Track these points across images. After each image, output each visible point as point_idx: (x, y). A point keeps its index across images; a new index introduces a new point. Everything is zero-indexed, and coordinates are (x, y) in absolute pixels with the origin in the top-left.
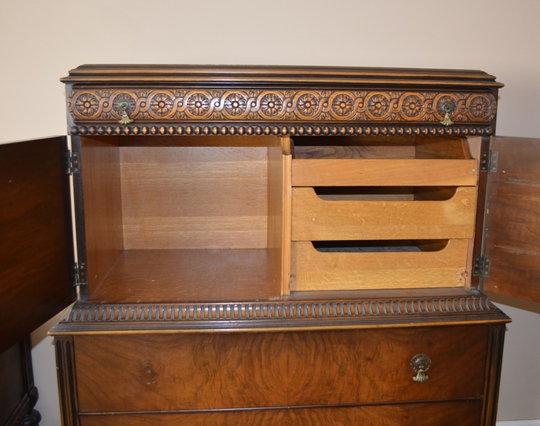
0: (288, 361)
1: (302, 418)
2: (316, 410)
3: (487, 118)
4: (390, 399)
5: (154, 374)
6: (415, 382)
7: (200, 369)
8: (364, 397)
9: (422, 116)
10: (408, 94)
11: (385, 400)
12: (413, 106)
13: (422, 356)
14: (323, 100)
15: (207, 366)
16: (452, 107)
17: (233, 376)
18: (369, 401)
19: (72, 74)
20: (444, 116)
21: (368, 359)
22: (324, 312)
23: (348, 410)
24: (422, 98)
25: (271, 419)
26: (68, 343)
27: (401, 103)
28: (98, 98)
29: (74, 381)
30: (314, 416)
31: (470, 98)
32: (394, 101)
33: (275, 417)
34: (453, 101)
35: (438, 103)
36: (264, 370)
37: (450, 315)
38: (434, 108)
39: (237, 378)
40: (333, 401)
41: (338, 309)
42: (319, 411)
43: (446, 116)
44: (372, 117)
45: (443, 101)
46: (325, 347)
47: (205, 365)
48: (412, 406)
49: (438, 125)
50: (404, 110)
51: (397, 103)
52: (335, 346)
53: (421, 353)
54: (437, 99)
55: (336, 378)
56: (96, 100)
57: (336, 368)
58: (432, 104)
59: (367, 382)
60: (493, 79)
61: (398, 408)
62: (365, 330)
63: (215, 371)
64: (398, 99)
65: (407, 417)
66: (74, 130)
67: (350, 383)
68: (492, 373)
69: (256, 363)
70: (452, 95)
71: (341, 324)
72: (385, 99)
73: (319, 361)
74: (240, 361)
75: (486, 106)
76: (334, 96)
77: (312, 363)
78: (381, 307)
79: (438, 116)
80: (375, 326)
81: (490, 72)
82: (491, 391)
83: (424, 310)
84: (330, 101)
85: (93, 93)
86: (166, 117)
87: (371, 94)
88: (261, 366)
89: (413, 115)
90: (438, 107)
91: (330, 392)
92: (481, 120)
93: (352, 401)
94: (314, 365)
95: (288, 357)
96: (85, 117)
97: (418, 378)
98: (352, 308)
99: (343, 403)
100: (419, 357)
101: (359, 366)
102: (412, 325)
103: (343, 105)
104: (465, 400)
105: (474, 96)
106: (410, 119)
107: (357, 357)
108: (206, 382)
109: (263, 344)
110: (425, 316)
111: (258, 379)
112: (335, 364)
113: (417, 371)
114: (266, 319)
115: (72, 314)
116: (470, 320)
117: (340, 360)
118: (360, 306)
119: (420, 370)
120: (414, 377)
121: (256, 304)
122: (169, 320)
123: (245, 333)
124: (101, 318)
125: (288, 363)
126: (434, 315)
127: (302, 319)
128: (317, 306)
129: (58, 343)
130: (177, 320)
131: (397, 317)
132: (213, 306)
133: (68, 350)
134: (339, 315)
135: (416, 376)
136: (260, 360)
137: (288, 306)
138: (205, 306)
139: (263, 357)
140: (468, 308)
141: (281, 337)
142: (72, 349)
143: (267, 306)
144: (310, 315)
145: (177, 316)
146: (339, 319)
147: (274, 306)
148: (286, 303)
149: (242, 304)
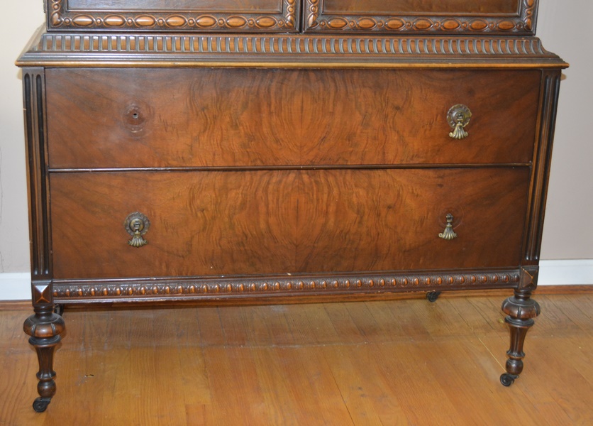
0: (302, 107)
1: (317, 182)
2: (333, 171)
4: (421, 160)
5: (141, 120)
6: (453, 139)
7: (197, 115)
8: (391, 158)
11: (416, 161)
13: (461, 107)
15: (205, 111)
17: (236, 125)
18: (397, 162)
21: (397, 108)
22: (345, 49)
23: (372, 173)
25: (280, 182)
26: (38, 76)
29: (45, 127)
30: (331, 179)
33: (284, 180)
36: (274, 118)
37: (496, 57)
39: (241, 128)
40: (354, 161)
41: (362, 47)
42: (337, 172)
46: (347, 91)
47: (203, 110)
48: (447, 171)
52: (358, 90)
53: (460, 103)
55: (358, 132)
57: (358, 117)
59: (395, 137)
61: (431, 173)
62: (394, 70)
63: (215, 118)
65: (441, 185)
67: (375, 138)
68: (543, 133)
69: (264, 108)
71: (366, 61)
73: (339, 108)
74: (245, 106)
77: (331, 110)
78: (413, 46)
80: (406, 65)
82: (542, 155)
83: (463, 51)
88: (270, 113)
91: (351, 149)
93: (375, 161)
94: (332, 114)
95: (302, 102)
97: (457, 133)
98: (379, 46)
99: (366, 163)
100: (457, 108)
101: (386, 116)
102: (450, 65)
104: (511, 167)
107: (384, 105)
108: (204, 131)
109: (274, 84)
110: (465, 56)
111: (265, 130)
112: (357, 113)
113: (455, 126)
114: (277, 53)
115: (41, 43)
116: (520, 63)
117: (363, 108)
118: (388, 43)
119: (459, 124)
120: (451, 133)
121: (265, 37)
122: (160, 51)
123: (253, 69)
124: (78, 47)
125: (302, 110)
126: (476, 55)
127: (319, 56)
128: (337, 41)
129: (26, 77)
130: (170, 52)
131: (432, 56)
132: (212, 37)
133: (39, 86)
134: (363, 52)
135: (453, 132)
136: (269, 105)
137: (302, 42)
138: (203, 37)
139: (273, 101)
140: (517, 51)
141: (295, 75)
142: (43, 85)
143: (277, 41)
144: (329, 51)
145: (169, 47)
146: (363, 56)
147: (285, 41)
148: (300, 37)
149: (248, 37)
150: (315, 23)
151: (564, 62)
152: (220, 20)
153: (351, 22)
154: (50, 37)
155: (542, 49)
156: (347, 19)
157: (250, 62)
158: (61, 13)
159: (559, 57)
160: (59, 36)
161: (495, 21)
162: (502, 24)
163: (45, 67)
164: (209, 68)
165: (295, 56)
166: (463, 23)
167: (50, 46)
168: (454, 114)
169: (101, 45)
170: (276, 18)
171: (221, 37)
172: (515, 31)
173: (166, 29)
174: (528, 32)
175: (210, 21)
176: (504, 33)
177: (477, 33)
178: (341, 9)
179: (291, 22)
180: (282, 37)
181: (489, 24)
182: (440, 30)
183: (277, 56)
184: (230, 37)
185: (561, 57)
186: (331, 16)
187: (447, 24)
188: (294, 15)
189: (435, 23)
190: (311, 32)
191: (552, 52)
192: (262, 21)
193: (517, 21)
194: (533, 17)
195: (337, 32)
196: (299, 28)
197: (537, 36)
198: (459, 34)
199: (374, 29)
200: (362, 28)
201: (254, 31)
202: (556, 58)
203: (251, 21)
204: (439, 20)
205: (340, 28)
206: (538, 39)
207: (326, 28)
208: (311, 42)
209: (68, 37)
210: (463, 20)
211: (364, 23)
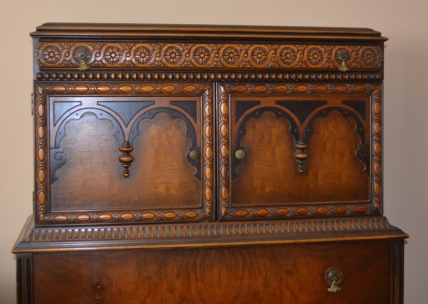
0: (220, 275)
3: (376, 65)
5: (103, 288)
6: (331, 293)
7: (144, 283)
9: (324, 64)
10: (311, 47)
12: (316, 56)
13: (334, 269)
14: (243, 52)
15: (149, 280)
16: (347, 57)
17: (172, 289)
19: (38, 30)
20: (341, 64)
21: (289, 272)
22: (248, 231)
24: (323, 49)
26: (28, 260)
27: (306, 54)
28: (61, 49)
29: (32, 297)
31: (362, 49)
32: (300, 52)
34: (347, 51)
35: (336, 53)
36: (200, 284)
37: (356, 232)
38: (333, 57)
39: (176, 291)
41: (261, 229)
43: (343, 64)
44: (283, 65)
45: (339, 52)
46: (252, 262)
47: (148, 279)
49: (336, 71)
50: (309, 59)
51: (303, 53)
52: (260, 260)
53: (333, 266)
54: (334, 50)
55: (261, 291)
56: (59, 51)
57: (261, 280)
58: (331, 54)
59: (288, 293)
60: (379, 34)
62: (284, 245)
63: (156, 285)
64: (304, 50)
66: (39, 76)
67: (274, 295)
68: (396, 285)
69: (192, 276)
70: (346, 47)
71: (264, 239)
72: (293, 51)
73: (246, 274)
74: (178, 275)
75: (375, 56)
76: (252, 48)
77: (240, 276)
78: (297, 227)
79: (336, 64)
80: (293, 241)
81: (376, 29)
83: (333, 229)
84: (250, 52)
85: (56, 45)
86: (116, 65)
87: (282, 47)
88: (197, 280)
89: (316, 64)
90: (335, 57)
92: (371, 67)
94: (242, 278)
95: (220, 271)
96: (49, 65)
97: (333, 289)
98: (273, 228)
100: (332, 270)
101: (281, 279)
102: (324, 240)
103: (260, 55)
105: (365, 47)
106: (313, 66)
107: (279, 270)
108: (149, 295)
109: (198, 259)
110: (334, 233)
111: (194, 292)
112: (260, 277)
113: (331, 283)
114: (200, 236)
115: (31, 235)
116: (374, 236)
117: (264, 273)
118: (279, 226)
119: (334, 282)
120: (329, 289)
121: (191, 225)
122: (116, 238)
123: (183, 248)
124: (57, 238)
125: (220, 277)
126: (342, 232)
127: (230, 237)
128: (242, 226)
129: (19, 262)
130: (123, 239)
131: (311, 234)
132: (153, 227)
133: (28, 267)
134: (262, 233)
135: (330, 288)
136: (196, 274)
137: (218, 227)
138: (147, 227)
139: (198, 272)
140: (371, 227)
141: (213, 252)
142: (31, 266)
143: (200, 227)
144: (237, 234)
145: (123, 235)
146: (262, 236)
147: (206, 227)
148: (216, 224)
149: (179, 226)
150: (226, 214)
151: (405, 234)
152: (159, 214)
153: (252, 212)
154: (37, 231)
155: (389, 224)
156: (249, 210)
157: (181, 244)
158: (45, 214)
159: (401, 230)
160: (43, 231)
161: (354, 207)
162: (359, 208)
163: (33, 253)
164: (152, 250)
165: (213, 238)
166: (331, 209)
167: (37, 238)
168: (330, 274)
169: (74, 235)
170: (198, 211)
171: (160, 227)
172: (368, 212)
173: (120, 222)
174: (378, 213)
175: (152, 215)
176: (361, 214)
177: (341, 216)
178: (244, 203)
179: (209, 213)
180: (203, 224)
181: (350, 209)
182: (315, 214)
183: (201, 239)
184: (166, 226)
185: (403, 230)
186: (238, 208)
187: (319, 210)
188: (211, 209)
189: (312, 210)
190: (224, 220)
191: (396, 226)
192: (189, 214)
193: (369, 206)
194: (381, 202)
195: (242, 219)
196: (215, 217)
197: (384, 215)
198: (329, 217)
199: (269, 215)
200: (260, 216)
201: (183, 221)
202: (399, 231)
203: (181, 214)
204: (314, 208)
205: (245, 216)
206: (385, 218)
207: (234, 217)
208: (225, 227)
209: (50, 231)
210: (331, 207)
211: (260, 212)
